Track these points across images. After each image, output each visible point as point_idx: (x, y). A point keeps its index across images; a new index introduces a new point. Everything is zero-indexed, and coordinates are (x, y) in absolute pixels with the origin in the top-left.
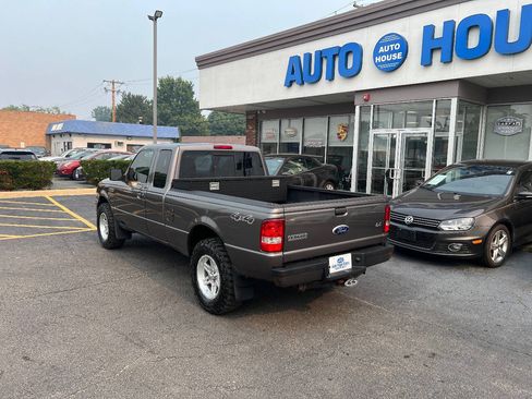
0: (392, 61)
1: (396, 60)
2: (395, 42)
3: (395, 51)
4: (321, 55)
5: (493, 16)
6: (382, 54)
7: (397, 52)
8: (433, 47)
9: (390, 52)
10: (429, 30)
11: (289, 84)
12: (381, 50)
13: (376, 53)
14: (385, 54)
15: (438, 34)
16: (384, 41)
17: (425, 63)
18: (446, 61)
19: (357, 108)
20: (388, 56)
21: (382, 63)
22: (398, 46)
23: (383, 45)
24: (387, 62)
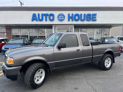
0: (62, 19)
1: (63, 19)
2: (63, 15)
3: (62, 17)
5: (80, 14)
6: (60, 17)
7: (63, 17)
8: (70, 18)
9: (61, 17)
10: (69, 14)
11: (33, 20)
12: (59, 16)
15: (71, 15)
17: (69, 20)
18: (72, 21)
19: (53, 28)
20: (61, 18)
21: (60, 19)
22: (63, 16)
23: (60, 15)
24: (61, 19)
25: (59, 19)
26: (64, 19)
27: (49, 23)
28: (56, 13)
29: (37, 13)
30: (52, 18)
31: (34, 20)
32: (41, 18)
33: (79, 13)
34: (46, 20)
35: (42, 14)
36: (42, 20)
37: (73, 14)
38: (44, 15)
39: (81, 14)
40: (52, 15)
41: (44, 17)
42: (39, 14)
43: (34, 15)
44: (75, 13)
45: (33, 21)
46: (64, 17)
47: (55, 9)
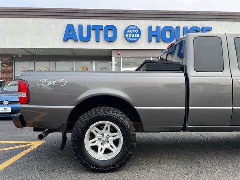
0: (134, 38)
1: (137, 38)
2: (135, 29)
3: (135, 33)
6: (129, 34)
7: (137, 34)
8: (153, 35)
9: (133, 33)
10: (150, 27)
12: (128, 31)
14: (131, 34)
16: (130, 28)
17: (150, 41)
19: (113, 58)
20: (132, 35)
21: (129, 37)
22: (137, 31)
25: (126, 38)
26: (139, 38)
27: (103, 45)
28: (121, 25)
29: (76, 22)
30: (110, 34)
32: (85, 35)
33: (174, 24)
34: (98, 41)
35: (89, 26)
36: (87, 40)
37: (158, 27)
38: (93, 29)
39: (178, 28)
40: (112, 28)
41: (93, 33)
42: (80, 26)
43: (70, 28)
44: (163, 24)
45: (67, 41)
46: (139, 33)
47: (119, 15)
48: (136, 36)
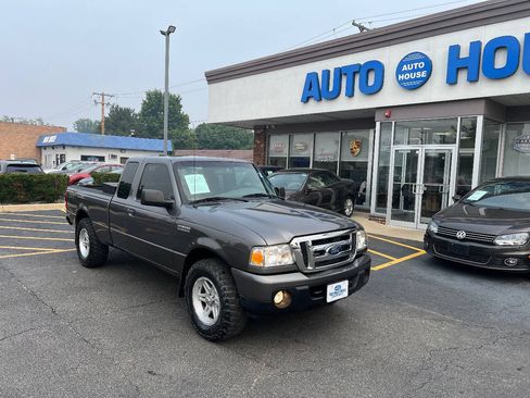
0: (416, 79)
1: (421, 78)
3: (418, 70)
4: (340, 72)
5: (520, 38)
6: (405, 72)
7: (421, 70)
9: (414, 71)
10: (454, 50)
11: (306, 99)
12: (405, 68)
13: (399, 71)
14: (409, 72)
15: (464, 53)
16: (407, 59)
17: (452, 81)
18: (473, 80)
19: (378, 124)
20: (412, 75)
21: (405, 81)
22: (422, 65)
23: (407, 63)
24: (410, 80)
25: (400, 82)
26: (426, 79)
31: (308, 98)
34: (350, 95)
35: (337, 70)
38: (344, 75)
40: (374, 66)
41: (344, 82)
42: (326, 74)
43: (311, 80)
44: (486, 34)
45: (307, 102)
48: (419, 75)
